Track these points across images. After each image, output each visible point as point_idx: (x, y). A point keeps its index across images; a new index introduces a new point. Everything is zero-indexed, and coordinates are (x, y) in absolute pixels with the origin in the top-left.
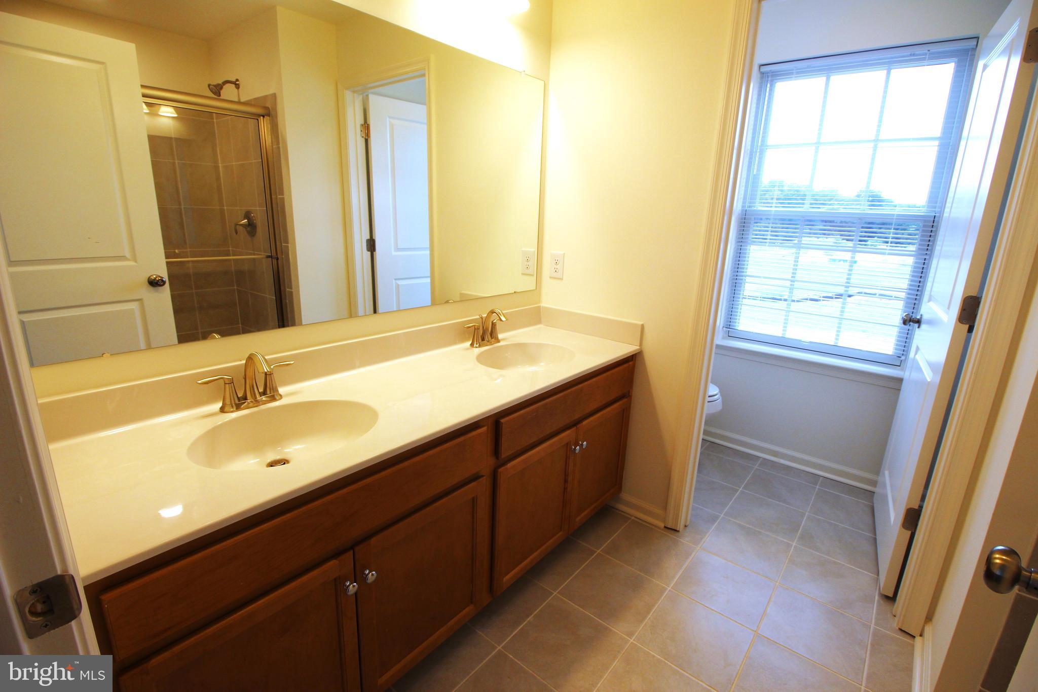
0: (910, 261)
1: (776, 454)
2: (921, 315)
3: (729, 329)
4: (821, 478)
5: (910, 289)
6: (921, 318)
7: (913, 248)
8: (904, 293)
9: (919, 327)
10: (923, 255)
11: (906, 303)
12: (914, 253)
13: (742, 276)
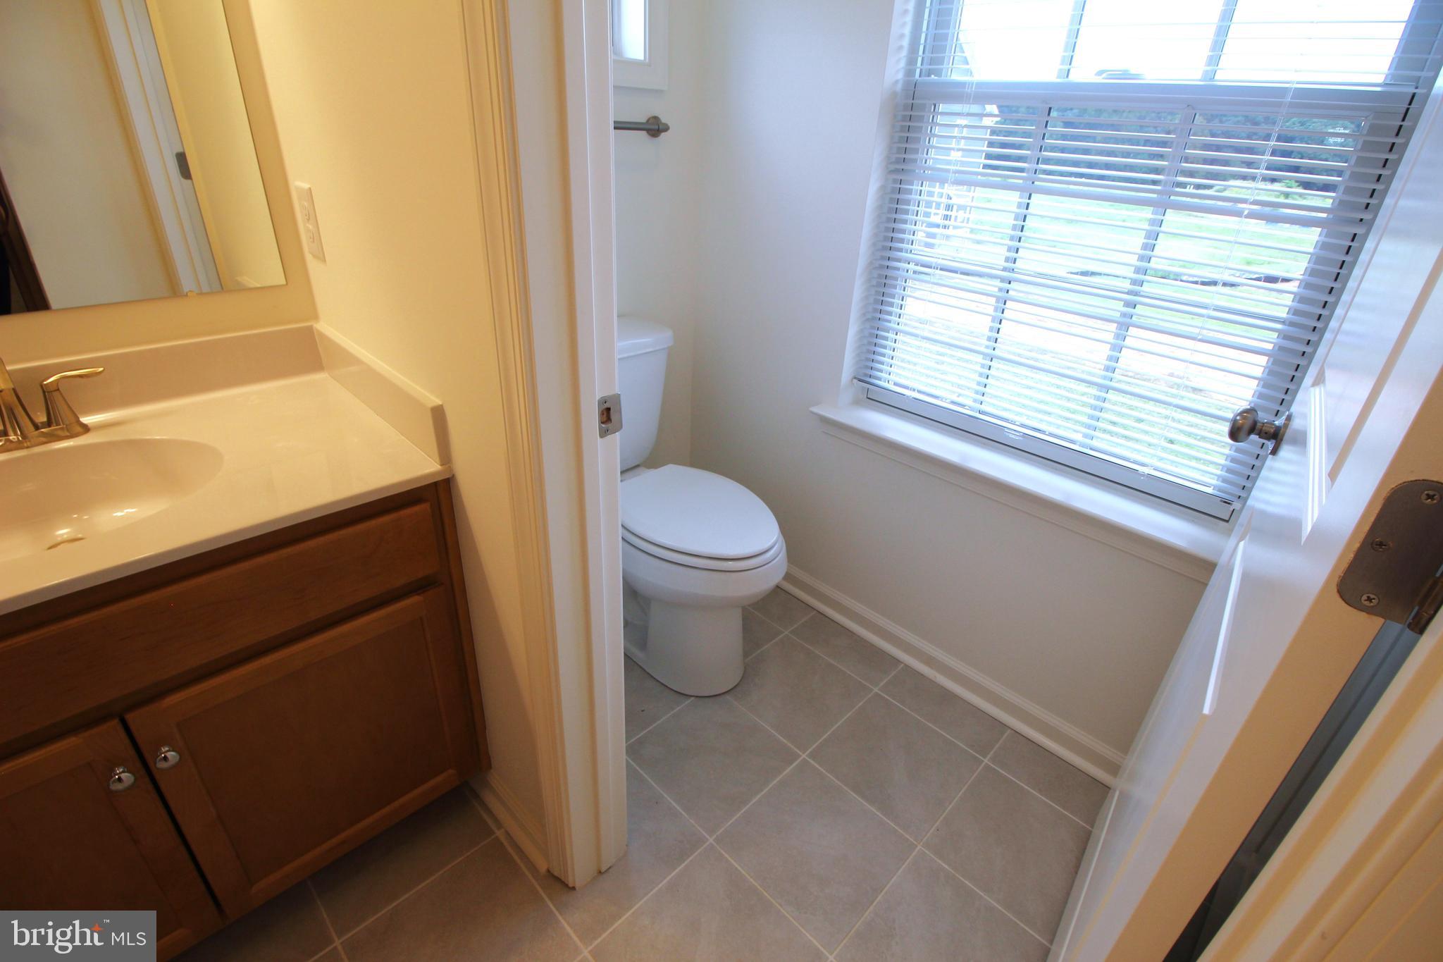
0: (1310, 238)
1: (930, 661)
2: (1289, 418)
3: (868, 386)
4: (1009, 731)
5: (1292, 324)
6: (1286, 426)
7: (1325, 200)
8: (1275, 335)
9: (1274, 452)
10: (1351, 222)
11: (1274, 363)
12: (1324, 215)
13: (899, 260)
